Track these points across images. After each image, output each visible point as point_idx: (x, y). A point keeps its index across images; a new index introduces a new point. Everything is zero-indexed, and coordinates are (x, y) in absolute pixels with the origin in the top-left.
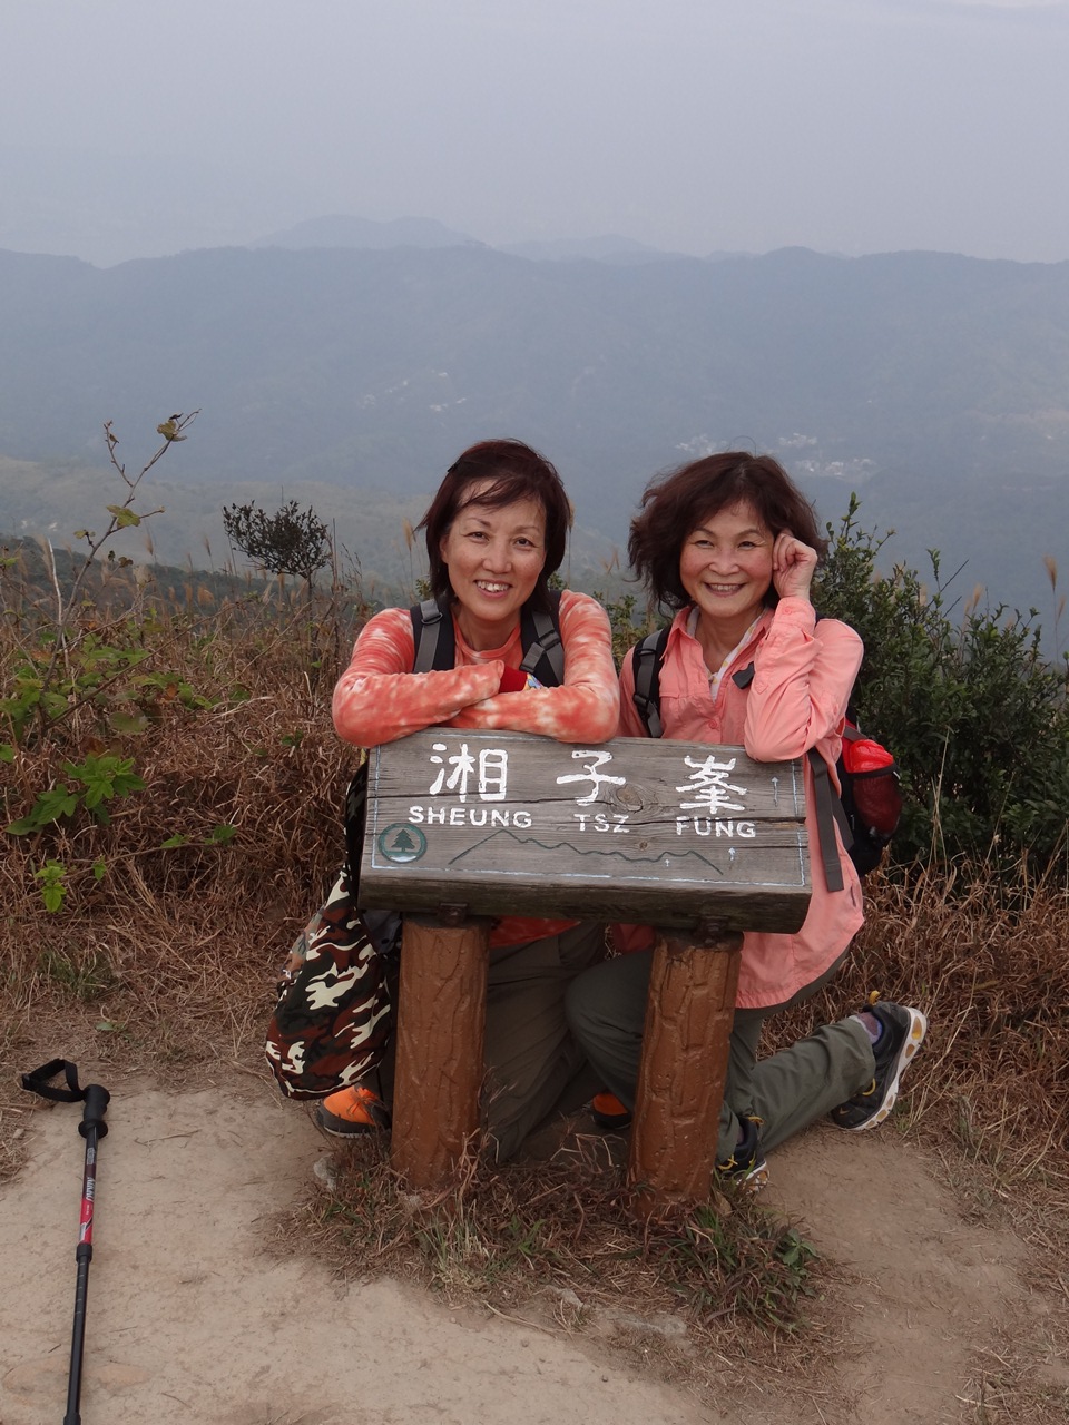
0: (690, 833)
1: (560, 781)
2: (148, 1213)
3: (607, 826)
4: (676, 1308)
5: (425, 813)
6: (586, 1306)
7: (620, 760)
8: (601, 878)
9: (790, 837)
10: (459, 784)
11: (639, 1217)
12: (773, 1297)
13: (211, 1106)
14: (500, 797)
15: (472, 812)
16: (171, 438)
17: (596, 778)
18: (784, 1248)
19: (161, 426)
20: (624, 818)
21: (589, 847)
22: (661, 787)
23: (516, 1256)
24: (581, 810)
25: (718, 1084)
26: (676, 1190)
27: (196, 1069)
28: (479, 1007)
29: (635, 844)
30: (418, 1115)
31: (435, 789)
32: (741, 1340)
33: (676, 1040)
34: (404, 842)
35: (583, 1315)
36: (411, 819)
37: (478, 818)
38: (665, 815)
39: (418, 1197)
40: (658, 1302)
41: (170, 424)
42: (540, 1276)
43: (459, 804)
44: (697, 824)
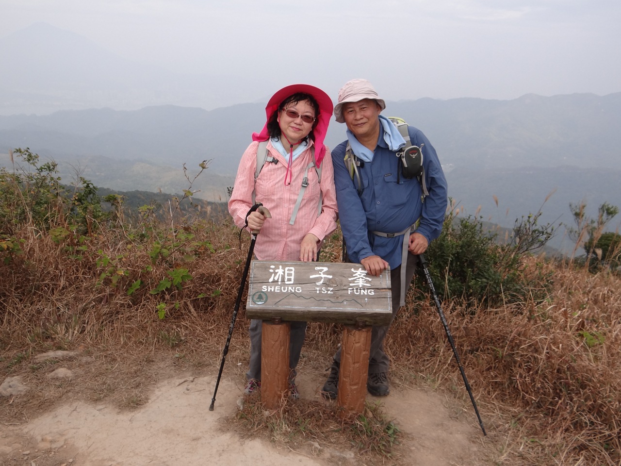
0: (353, 294)
1: (311, 277)
2: (184, 417)
3: (326, 291)
4: (351, 449)
5: (267, 288)
6: (321, 448)
7: (331, 270)
8: (323, 308)
9: (385, 294)
10: (278, 278)
11: (341, 418)
12: (384, 445)
13: (209, 381)
14: (292, 282)
15: (283, 287)
16: (204, 168)
17: (323, 276)
18: (389, 428)
19: (200, 164)
20: (331, 289)
21: (320, 299)
22: (344, 278)
23: (299, 431)
24: (318, 286)
25: (365, 375)
26: (352, 409)
27: (205, 369)
28: (287, 350)
29: (336, 297)
30: (268, 385)
31: (271, 280)
32: (372, 459)
33: (350, 360)
34: (260, 298)
35: (320, 451)
36: (263, 290)
37: (284, 289)
38: (345, 287)
39: (268, 412)
40: (346, 446)
41: (203, 164)
42: (307, 437)
43: (278, 285)
44: (355, 290)
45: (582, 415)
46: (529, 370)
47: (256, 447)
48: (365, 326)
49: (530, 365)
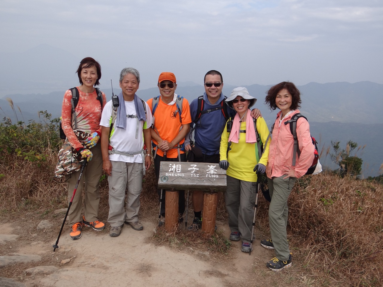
0: (208, 177)
1: (189, 169)
3: (196, 176)
4: (208, 251)
5: (168, 174)
7: (198, 166)
8: (195, 184)
9: (223, 177)
10: (173, 170)
11: (203, 237)
14: (180, 172)
17: (194, 169)
18: (226, 242)
20: (198, 175)
21: (193, 179)
22: (204, 170)
23: (183, 243)
24: (192, 173)
26: (208, 233)
29: (200, 178)
30: (168, 221)
31: (170, 171)
32: (218, 255)
33: (207, 209)
34: (165, 179)
35: (193, 251)
36: (166, 175)
37: (176, 175)
38: (205, 174)
39: (168, 234)
40: (205, 250)
42: (187, 246)
43: (173, 173)
44: (209, 175)
45: (320, 237)
46: (295, 216)
47: (163, 249)
48: (214, 192)
49: (295, 214)
